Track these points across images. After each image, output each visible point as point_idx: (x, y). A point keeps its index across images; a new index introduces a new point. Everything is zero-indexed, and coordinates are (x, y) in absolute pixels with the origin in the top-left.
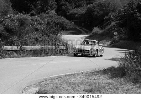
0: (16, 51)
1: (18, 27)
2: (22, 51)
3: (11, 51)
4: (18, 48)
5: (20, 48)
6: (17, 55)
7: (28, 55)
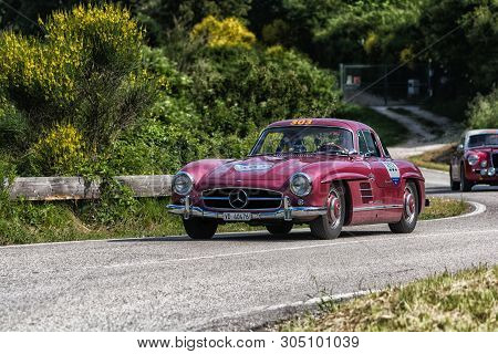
0: (82, 202)
1: (77, 78)
2: (112, 201)
3: (54, 202)
4: (88, 184)
5: (103, 185)
6: (86, 229)
7: (146, 225)
